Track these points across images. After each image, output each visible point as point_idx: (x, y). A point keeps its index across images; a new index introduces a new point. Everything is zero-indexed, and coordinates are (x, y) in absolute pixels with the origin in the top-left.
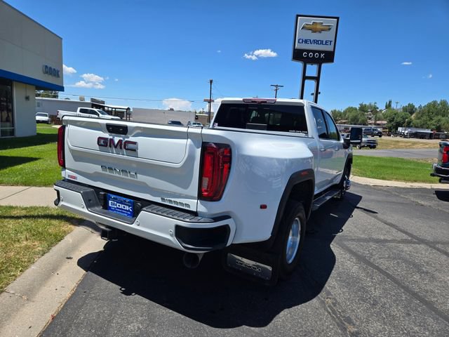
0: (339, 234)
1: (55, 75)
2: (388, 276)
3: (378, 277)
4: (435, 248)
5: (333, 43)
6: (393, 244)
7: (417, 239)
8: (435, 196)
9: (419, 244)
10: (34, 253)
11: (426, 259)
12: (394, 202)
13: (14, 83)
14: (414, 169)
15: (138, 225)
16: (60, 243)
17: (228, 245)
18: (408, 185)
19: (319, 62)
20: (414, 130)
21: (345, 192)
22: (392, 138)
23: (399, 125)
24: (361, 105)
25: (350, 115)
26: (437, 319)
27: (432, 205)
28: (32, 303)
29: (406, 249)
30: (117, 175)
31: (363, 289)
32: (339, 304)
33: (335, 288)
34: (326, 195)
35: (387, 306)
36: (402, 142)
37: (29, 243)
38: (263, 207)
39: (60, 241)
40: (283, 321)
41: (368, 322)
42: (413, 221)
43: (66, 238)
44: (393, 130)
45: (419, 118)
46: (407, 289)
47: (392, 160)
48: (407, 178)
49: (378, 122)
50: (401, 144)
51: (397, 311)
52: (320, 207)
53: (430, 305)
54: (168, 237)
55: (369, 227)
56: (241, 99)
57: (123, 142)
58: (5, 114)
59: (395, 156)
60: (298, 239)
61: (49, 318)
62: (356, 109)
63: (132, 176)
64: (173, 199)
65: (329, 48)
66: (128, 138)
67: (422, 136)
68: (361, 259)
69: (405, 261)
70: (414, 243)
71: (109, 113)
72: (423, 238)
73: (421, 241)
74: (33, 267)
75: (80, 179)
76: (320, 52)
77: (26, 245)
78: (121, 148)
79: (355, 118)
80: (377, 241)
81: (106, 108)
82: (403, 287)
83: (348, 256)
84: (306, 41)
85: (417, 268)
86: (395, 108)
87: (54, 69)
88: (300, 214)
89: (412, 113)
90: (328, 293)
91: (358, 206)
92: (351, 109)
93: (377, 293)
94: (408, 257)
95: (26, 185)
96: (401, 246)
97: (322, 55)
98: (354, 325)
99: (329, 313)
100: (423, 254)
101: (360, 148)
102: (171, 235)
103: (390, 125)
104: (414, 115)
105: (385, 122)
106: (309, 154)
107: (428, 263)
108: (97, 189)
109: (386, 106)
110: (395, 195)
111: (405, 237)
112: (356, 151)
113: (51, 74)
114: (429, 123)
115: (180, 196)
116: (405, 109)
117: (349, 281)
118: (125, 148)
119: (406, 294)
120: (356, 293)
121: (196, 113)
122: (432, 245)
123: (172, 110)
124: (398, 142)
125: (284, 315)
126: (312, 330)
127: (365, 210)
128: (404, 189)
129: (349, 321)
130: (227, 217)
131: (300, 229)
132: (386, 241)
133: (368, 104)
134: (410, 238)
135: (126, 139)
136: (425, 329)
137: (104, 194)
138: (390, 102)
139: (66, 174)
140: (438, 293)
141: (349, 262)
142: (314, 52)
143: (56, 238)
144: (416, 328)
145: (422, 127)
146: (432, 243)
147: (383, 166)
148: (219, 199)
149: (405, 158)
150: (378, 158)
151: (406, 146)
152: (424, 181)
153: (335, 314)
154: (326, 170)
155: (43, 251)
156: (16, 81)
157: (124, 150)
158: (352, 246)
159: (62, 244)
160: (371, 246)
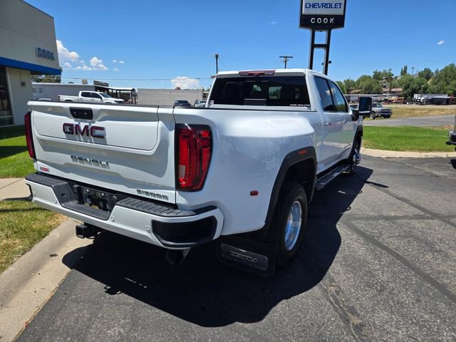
0: (346, 212)
1: (49, 58)
2: (398, 257)
3: (386, 258)
4: (449, 223)
5: (342, 6)
6: (404, 221)
7: (431, 213)
8: (451, 165)
9: (432, 219)
10: (14, 252)
11: (439, 236)
12: (407, 175)
13: (7, 69)
14: (429, 138)
15: (113, 221)
16: (45, 239)
17: (215, 238)
18: (423, 155)
19: (328, 27)
20: (430, 97)
21: (356, 166)
22: (408, 106)
23: (415, 91)
24: (375, 73)
25: (364, 84)
26: (450, 304)
27: (447, 175)
28: (6, 309)
29: (418, 225)
30: (88, 165)
31: (370, 274)
32: (343, 292)
33: (340, 274)
34: (334, 172)
35: (396, 292)
36: (418, 109)
37: (10, 242)
38: (254, 193)
39: (44, 237)
40: (280, 315)
41: (373, 311)
42: (427, 195)
43: (51, 234)
44: (409, 97)
45: (435, 84)
46: (418, 272)
47: (407, 129)
48: (422, 147)
49: (393, 90)
50: (416, 112)
51: (406, 297)
52: (326, 186)
53: (443, 289)
54: (145, 233)
55: (379, 203)
56: (237, 72)
57: (89, 128)
58: (5, 102)
59: (409, 124)
60: (300, 224)
61: (22, 326)
62: (370, 77)
63: (103, 166)
64: (149, 191)
65: (339, 12)
66: (94, 122)
67: (439, 102)
68: (370, 239)
69: (417, 239)
70: (428, 218)
71: (114, 95)
72: (438, 212)
73: (435, 216)
74: (11, 268)
75: (53, 171)
76: (329, 17)
77: (6, 244)
78: (88, 135)
79: (369, 88)
80: (388, 218)
81: (110, 91)
82: (413, 269)
83: (355, 236)
84: (314, 6)
85: (430, 246)
86: (411, 74)
87: (48, 52)
88: (300, 197)
89: (428, 78)
90: (332, 280)
91: (368, 180)
92: (364, 78)
93: (385, 278)
94: (420, 234)
95: (17, 177)
96: (413, 222)
97: (331, 20)
98: (358, 315)
99: (332, 303)
100: (436, 230)
101: (374, 119)
102: (149, 232)
103: (405, 92)
104: (430, 80)
105: (400, 90)
106: (310, 130)
107: (441, 240)
108: (71, 182)
109: (402, 74)
110: (409, 167)
111: (418, 212)
112: (366, 123)
113: (45, 57)
114: (446, 87)
115: (157, 187)
116: (421, 74)
117: (355, 265)
118: (92, 134)
119: (416, 277)
120: (362, 278)
121: (203, 90)
122: (446, 219)
123: (179, 88)
124: (413, 109)
125: (283, 309)
126: (312, 324)
127: (375, 184)
128: (418, 159)
129: (353, 311)
130: (211, 207)
131: (301, 213)
132: (396, 218)
133: (382, 71)
134: (422, 213)
135: (92, 125)
136: (436, 317)
137: (79, 187)
138: (406, 68)
139: (38, 166)
140: (452, 274)
141: (356, 244)
142: (323, 17)
143: (40, 234)
144: (426, 316)
145: (438, 93)
146: (446, 217)
147: (397, 137)
148: (201, 188)
149: (420, 126)
150: (392, 128)
151: (422, 114)
152: (439, 150)
153: (339, 304)
154: (336, 144)
155: (23, 249)
156: (9, 66)
157: (92, 137)
158: (361, 225)
159: (46, 240)
160: (380, 224)
